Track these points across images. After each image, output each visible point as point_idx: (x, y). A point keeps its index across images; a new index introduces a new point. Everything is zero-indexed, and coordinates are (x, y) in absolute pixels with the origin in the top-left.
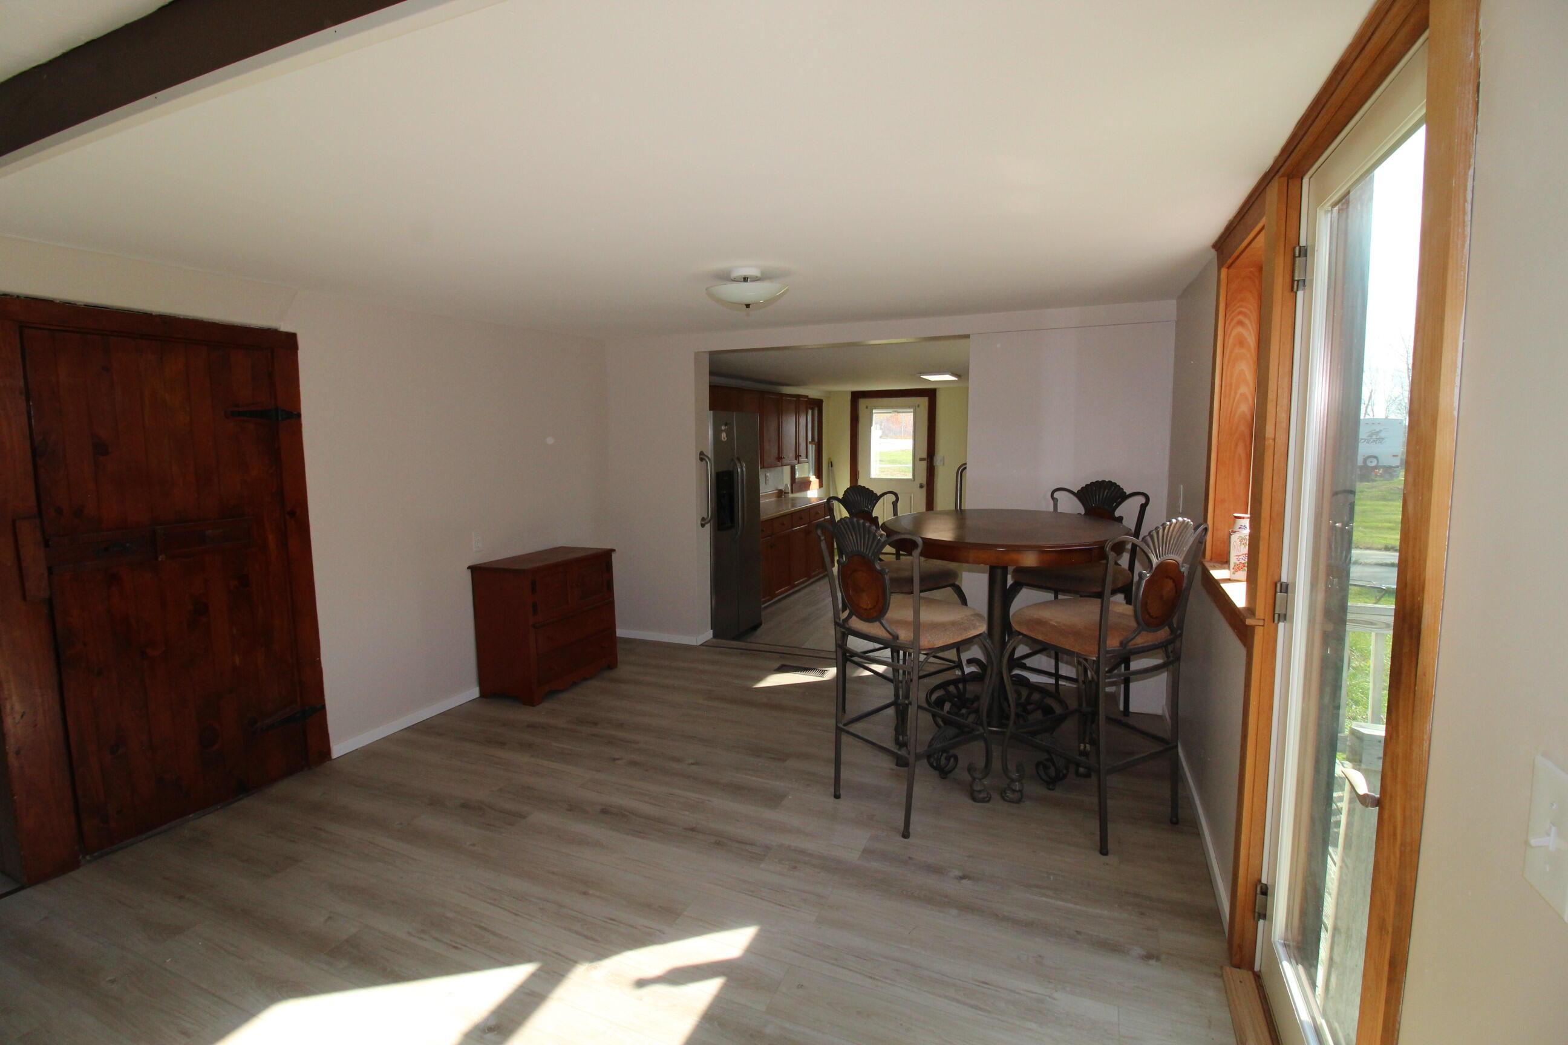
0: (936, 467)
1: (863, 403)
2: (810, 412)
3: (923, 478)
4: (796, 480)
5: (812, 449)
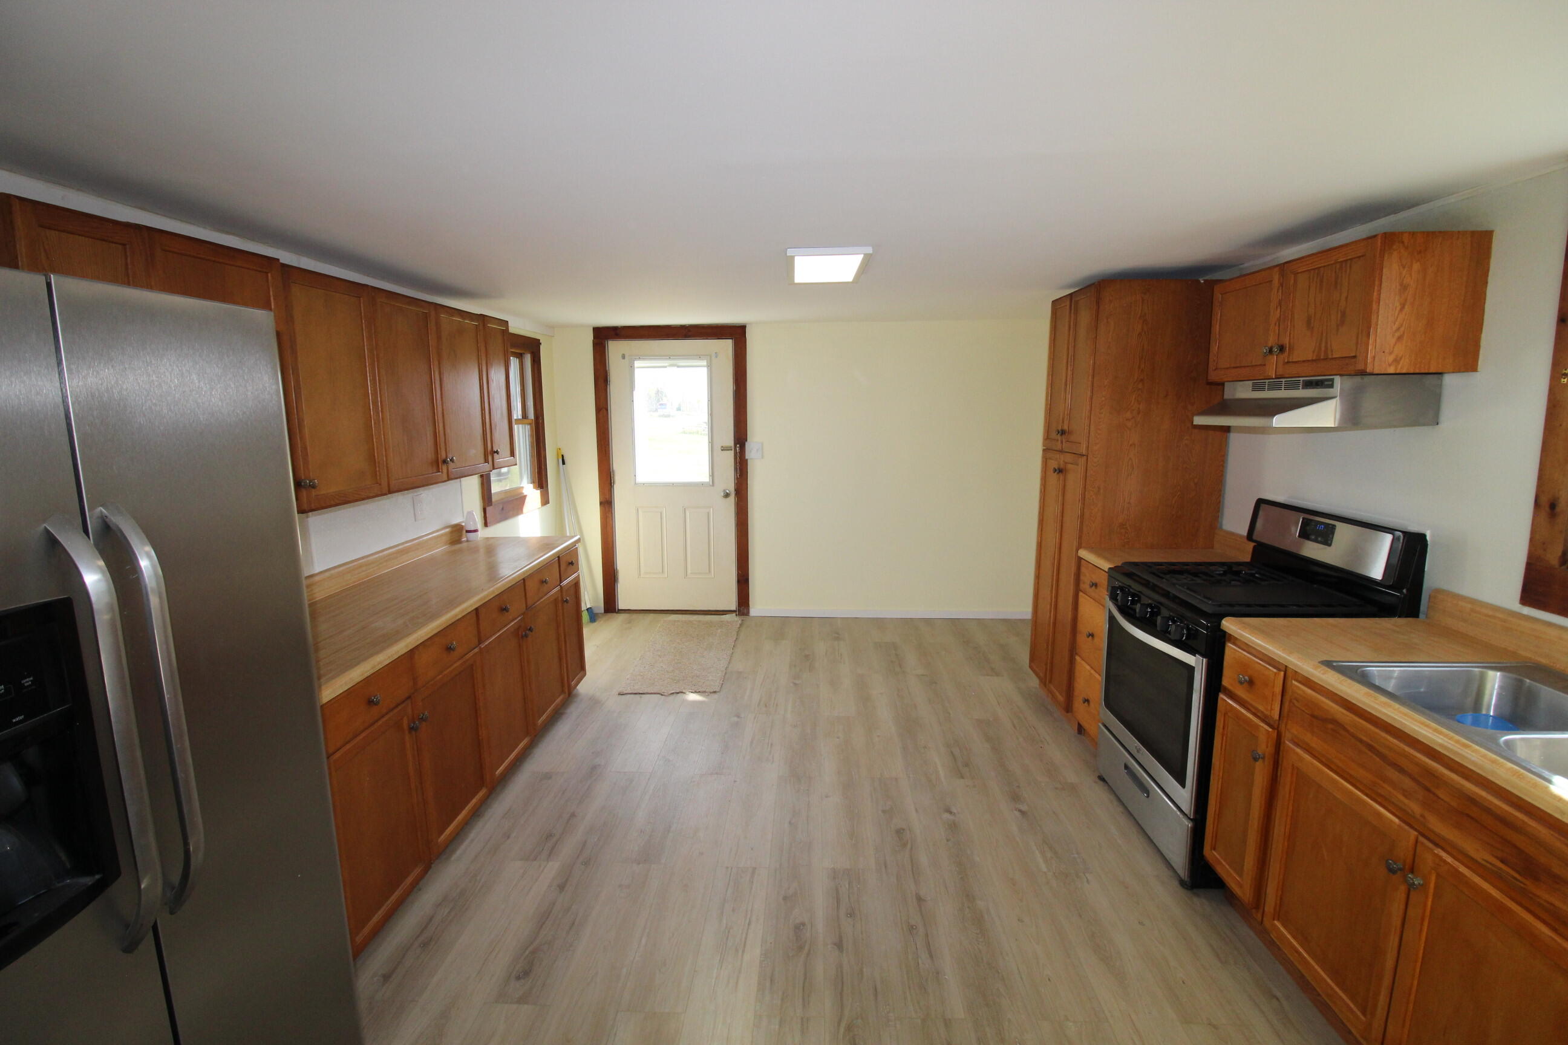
0: (750, 461)
1: (615, 348)
2: (514, 363)
3: (728, 482)
4: (494, 499)
5: (522, 435)
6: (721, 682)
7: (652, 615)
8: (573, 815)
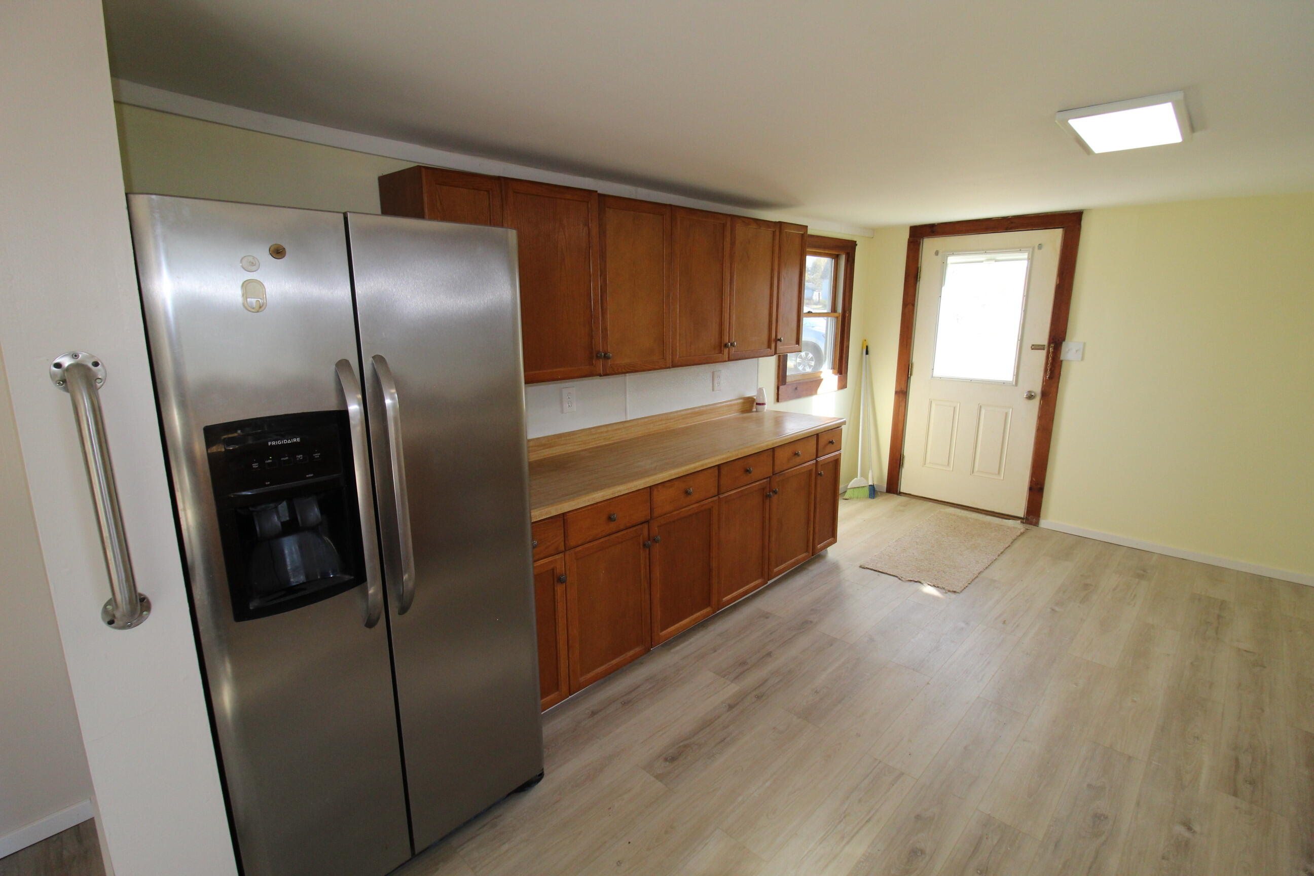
0: (1064, 365)
1: (929, 245)
3: (1035, 381)
4: (788, 380)
6: (966, 585)
7: (930, 504)
8: (769, 654)
